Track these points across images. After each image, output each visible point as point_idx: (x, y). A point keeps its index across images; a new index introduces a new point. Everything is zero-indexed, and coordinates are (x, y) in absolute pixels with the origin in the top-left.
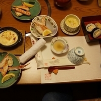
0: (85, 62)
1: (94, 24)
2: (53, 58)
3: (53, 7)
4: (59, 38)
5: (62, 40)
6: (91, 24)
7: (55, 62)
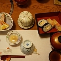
0: (34, 52)
1: (46, 20)
2: (8, 48)
3: (15, 5)
4: (14, 31)
5: (17, 33)
6: (43, 20)
7: (8, 51)
